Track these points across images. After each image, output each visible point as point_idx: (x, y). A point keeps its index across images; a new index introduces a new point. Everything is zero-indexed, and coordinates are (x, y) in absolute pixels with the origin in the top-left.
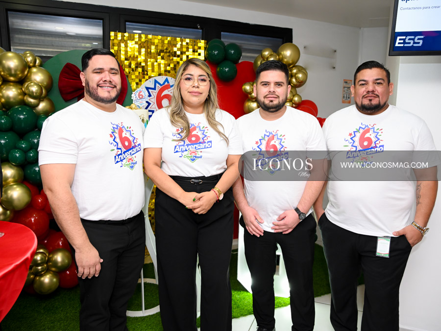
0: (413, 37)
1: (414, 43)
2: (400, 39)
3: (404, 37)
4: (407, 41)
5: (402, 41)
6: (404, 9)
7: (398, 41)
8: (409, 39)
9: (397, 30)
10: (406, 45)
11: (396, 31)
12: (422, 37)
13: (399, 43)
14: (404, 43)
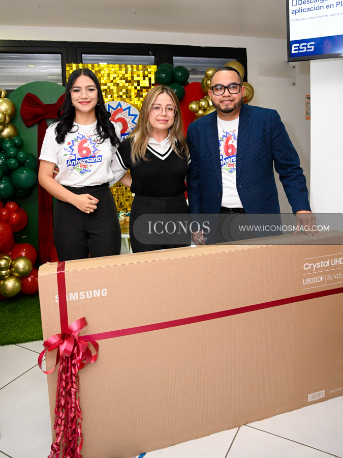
0: (305, 44)
1: (307, 49)
2: (295, 47)
3: (298, 45)
4: (301, 48)
5: (297, 48)
6: (295, 20)
7: (293, 48)
8: (303, 46)
9: (292, 39)
10: (300, 51)
12: (313, 43)
13: (295, 50)
14: (299, 49)
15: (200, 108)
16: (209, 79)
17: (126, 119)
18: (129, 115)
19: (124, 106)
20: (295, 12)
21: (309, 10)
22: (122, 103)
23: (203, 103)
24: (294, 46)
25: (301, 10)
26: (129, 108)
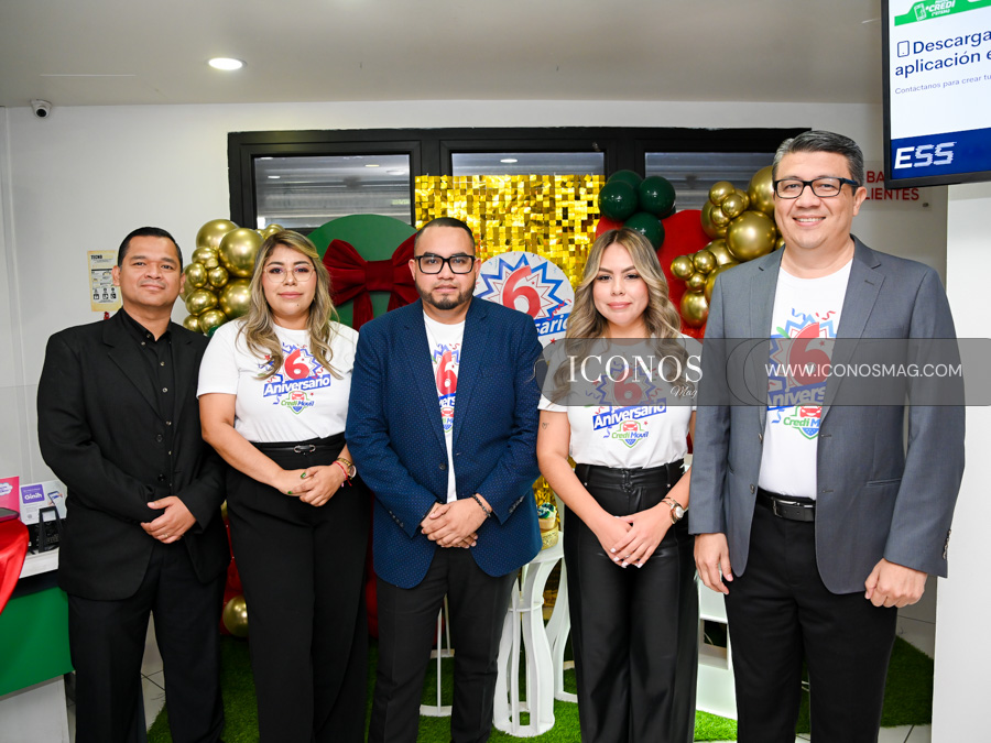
0: (930, 147)
1: (935, 158)
2: (903, 154)
3: (911, 149)
4: (918, 155)
5: (908, 157)
6: (904, 91)
7: (899, 158)
8: (923, 152)
9: (894, 136)
10: (917, 165)
11: (893, 138)
12: (951, 144)
13: (902, 162)
14: (914, 160)
15: (695, 270)
16: (717, 207)
17: (536, 290)
18: (544, 280)
19: (534, 262)
20: (903, 71)
21: (941, 64)
22: (529, 255)
23: (703, 260)
24: (900, 151)
25: (919, 67)
26: (544, 267)
